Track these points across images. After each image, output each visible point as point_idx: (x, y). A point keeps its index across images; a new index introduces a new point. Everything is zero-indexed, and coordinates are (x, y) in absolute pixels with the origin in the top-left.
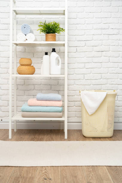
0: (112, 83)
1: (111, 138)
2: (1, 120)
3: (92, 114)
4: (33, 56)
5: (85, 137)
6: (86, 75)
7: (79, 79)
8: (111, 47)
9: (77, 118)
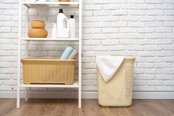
0: (131, 48)
1: (130, 107)
2: (12, 88)
3: (108, 81)
4: (46, 20)
5: (101, 106)
6: (102, 40)
7: (96, 45)
8: (129, 10)
9: (93, 86)
